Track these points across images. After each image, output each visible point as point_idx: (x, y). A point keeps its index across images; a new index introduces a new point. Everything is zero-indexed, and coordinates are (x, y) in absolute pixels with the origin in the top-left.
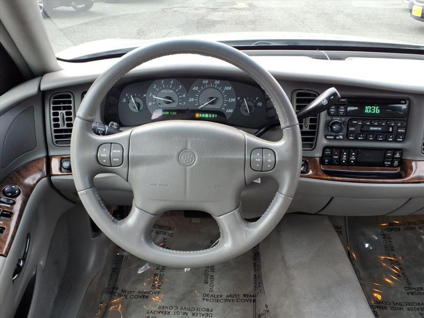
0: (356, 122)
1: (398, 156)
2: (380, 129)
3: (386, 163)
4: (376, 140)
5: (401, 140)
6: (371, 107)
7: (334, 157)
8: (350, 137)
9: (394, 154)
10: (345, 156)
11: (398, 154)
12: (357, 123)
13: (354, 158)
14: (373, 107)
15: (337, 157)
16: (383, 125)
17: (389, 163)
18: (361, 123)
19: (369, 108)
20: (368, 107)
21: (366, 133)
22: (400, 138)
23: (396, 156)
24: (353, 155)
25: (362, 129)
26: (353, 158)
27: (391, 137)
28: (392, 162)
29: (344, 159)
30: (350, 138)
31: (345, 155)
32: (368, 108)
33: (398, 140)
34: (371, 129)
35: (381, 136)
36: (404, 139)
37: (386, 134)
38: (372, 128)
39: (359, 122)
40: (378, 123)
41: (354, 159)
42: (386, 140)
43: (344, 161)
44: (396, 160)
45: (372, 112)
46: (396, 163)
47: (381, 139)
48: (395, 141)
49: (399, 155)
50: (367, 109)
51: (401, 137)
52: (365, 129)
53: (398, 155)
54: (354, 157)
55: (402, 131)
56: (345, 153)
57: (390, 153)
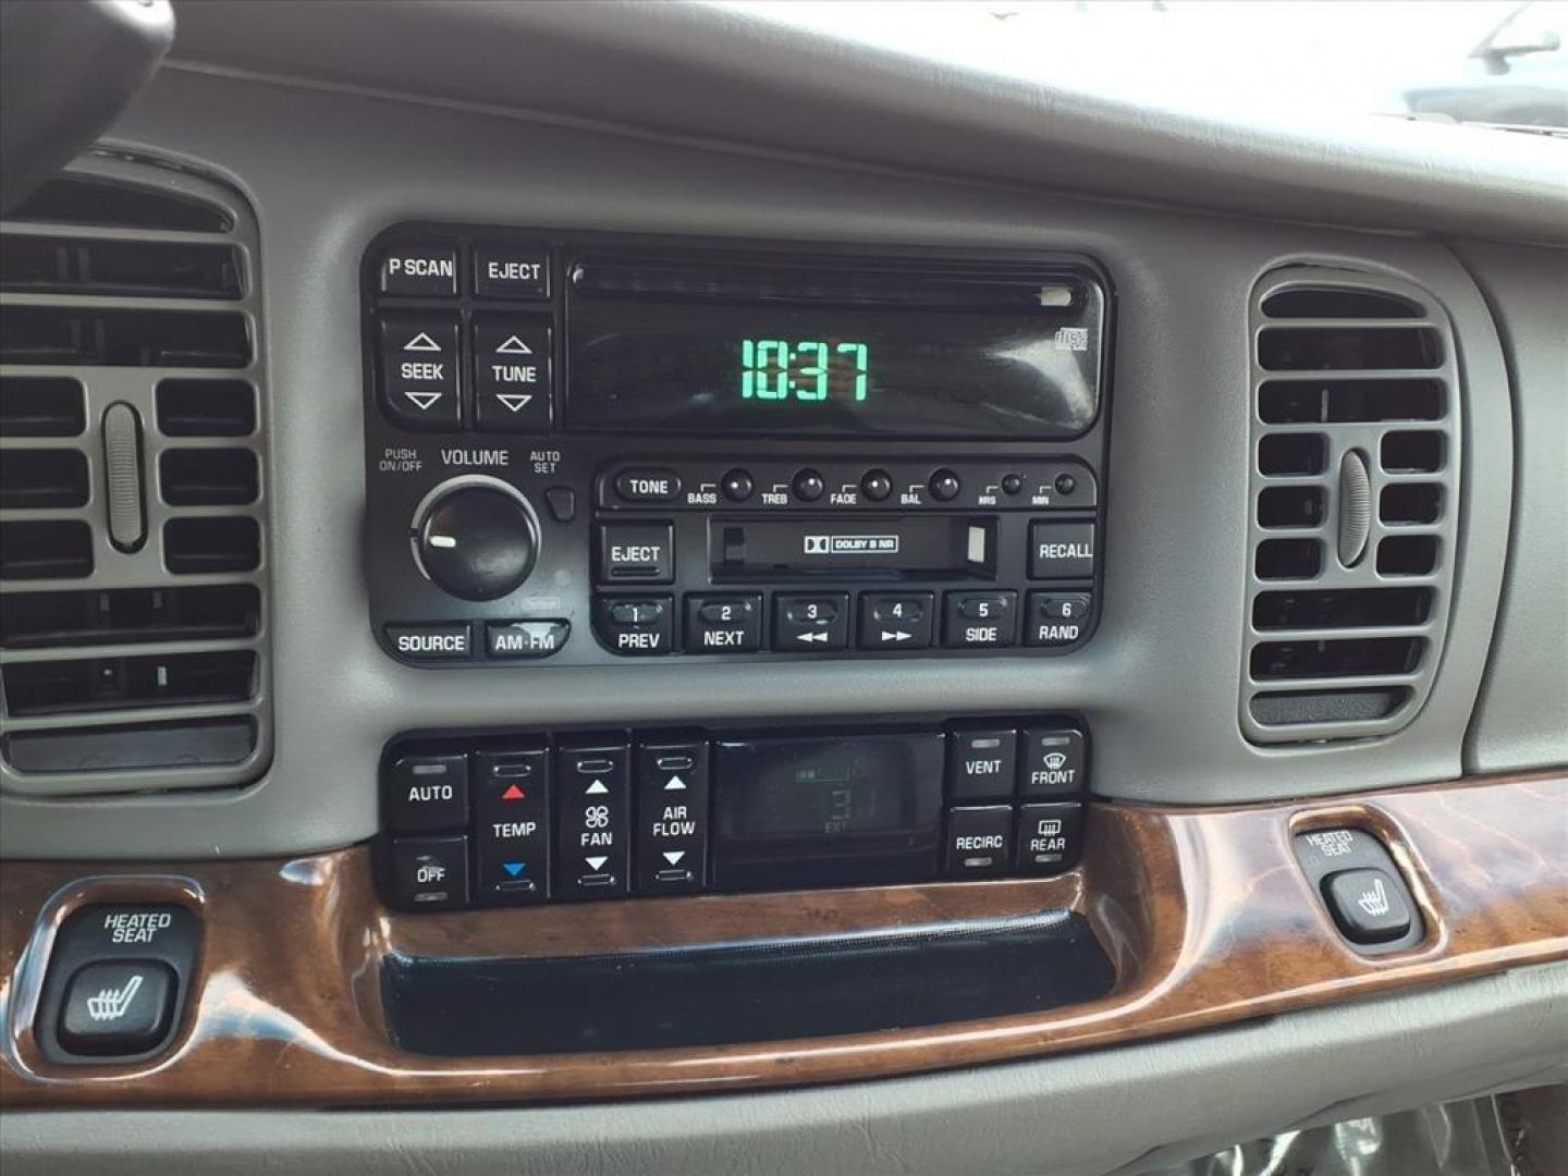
0: (658, 487)
1: (1061, 777)
2: (888, 544)
3: (964, 843)
4: (857, 644)
5: (1068, 632)
6: (792, 349)
7: (504, 830)
8: (629, 627)
9: (1023, 760)
10: (597, 816)
11: (1055, 762)
12: (674, 500)
13: (681, 820)
14: (803, 347)
15: (525, 829)
16: (910, 508)
17: (993, 841)
18: (711, 499)
19: (773, 353)
20: (764, 345)
21: (768, 589)
22: (1062, 621)
23: (1045, 777)
24: (676, 798)
25: (734, 553)
26: (678, 821)
27: (983, 609)
28: (1018, 830)
29: (596, 839)
30: (624, 639)
31: (597, 800)
32: (763, 361)
33: (1044, 632)
34: (817, 549)
35: (898, 610)
36: (1094, 626)
37: (939, 587)
38: (817, 540)
39: (696, 491)
40: (864, 491)
41: (688, 829)
42: (942, 642)
43: (596, 862)
44: (1049, 815)
45: (802, 395)
46: (1049, 836)
47: (901, 636)
48: (1020, 642)
49: (1063, 769)
50: (755, 369)
51: (1066, 610)
52: (755, 550)
53: (1054, 770)
54: (682, 811)
55: (1072, 551)
56: (597, 788)
57: (986, 755)
